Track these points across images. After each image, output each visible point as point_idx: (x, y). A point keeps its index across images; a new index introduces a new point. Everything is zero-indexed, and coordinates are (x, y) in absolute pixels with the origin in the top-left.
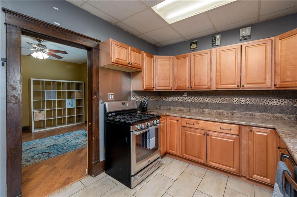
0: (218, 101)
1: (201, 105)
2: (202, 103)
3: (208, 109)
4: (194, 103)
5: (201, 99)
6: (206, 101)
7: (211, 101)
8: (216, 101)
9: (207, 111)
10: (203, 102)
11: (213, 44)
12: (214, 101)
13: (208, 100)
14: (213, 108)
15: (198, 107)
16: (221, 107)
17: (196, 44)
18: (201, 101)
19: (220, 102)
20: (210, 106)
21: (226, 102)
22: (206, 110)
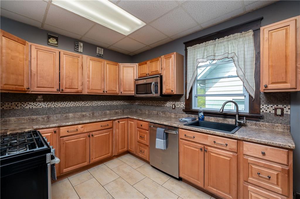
0: (80, 104)
1: (63, 110)
2: (64, 108)
3: (72, 113)
4: (54, 109)
5: (62, 104)
6: (68, 105)
7: (74, 104)
8: (79, 104)
9: (71, 115)
10: (65, 106)
11: (76, 49)
12: (77, 105)
13: (71, 104)
14: (76, 112)
15: (60, 113)
16: (83, 109)
17: (57, 40)
18: (63, 105)
19: (82, 105)
20: (74, 110)
21: (87, 105)
22: (69, 114)
